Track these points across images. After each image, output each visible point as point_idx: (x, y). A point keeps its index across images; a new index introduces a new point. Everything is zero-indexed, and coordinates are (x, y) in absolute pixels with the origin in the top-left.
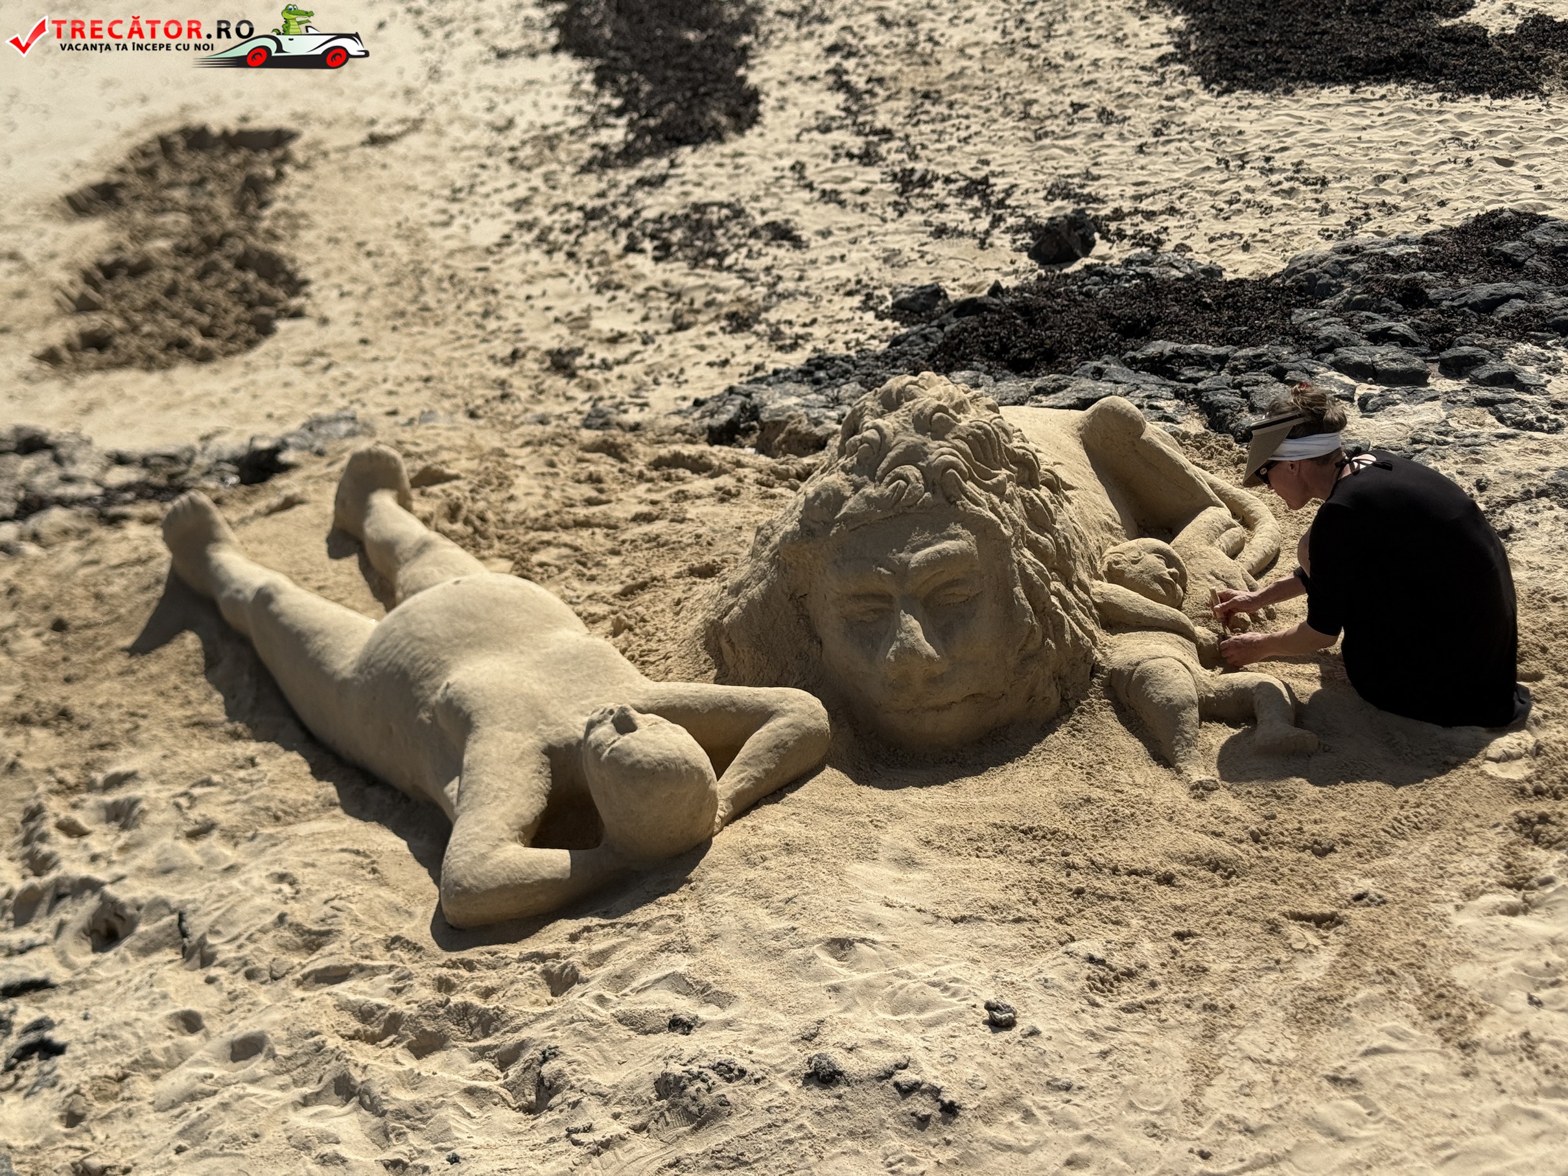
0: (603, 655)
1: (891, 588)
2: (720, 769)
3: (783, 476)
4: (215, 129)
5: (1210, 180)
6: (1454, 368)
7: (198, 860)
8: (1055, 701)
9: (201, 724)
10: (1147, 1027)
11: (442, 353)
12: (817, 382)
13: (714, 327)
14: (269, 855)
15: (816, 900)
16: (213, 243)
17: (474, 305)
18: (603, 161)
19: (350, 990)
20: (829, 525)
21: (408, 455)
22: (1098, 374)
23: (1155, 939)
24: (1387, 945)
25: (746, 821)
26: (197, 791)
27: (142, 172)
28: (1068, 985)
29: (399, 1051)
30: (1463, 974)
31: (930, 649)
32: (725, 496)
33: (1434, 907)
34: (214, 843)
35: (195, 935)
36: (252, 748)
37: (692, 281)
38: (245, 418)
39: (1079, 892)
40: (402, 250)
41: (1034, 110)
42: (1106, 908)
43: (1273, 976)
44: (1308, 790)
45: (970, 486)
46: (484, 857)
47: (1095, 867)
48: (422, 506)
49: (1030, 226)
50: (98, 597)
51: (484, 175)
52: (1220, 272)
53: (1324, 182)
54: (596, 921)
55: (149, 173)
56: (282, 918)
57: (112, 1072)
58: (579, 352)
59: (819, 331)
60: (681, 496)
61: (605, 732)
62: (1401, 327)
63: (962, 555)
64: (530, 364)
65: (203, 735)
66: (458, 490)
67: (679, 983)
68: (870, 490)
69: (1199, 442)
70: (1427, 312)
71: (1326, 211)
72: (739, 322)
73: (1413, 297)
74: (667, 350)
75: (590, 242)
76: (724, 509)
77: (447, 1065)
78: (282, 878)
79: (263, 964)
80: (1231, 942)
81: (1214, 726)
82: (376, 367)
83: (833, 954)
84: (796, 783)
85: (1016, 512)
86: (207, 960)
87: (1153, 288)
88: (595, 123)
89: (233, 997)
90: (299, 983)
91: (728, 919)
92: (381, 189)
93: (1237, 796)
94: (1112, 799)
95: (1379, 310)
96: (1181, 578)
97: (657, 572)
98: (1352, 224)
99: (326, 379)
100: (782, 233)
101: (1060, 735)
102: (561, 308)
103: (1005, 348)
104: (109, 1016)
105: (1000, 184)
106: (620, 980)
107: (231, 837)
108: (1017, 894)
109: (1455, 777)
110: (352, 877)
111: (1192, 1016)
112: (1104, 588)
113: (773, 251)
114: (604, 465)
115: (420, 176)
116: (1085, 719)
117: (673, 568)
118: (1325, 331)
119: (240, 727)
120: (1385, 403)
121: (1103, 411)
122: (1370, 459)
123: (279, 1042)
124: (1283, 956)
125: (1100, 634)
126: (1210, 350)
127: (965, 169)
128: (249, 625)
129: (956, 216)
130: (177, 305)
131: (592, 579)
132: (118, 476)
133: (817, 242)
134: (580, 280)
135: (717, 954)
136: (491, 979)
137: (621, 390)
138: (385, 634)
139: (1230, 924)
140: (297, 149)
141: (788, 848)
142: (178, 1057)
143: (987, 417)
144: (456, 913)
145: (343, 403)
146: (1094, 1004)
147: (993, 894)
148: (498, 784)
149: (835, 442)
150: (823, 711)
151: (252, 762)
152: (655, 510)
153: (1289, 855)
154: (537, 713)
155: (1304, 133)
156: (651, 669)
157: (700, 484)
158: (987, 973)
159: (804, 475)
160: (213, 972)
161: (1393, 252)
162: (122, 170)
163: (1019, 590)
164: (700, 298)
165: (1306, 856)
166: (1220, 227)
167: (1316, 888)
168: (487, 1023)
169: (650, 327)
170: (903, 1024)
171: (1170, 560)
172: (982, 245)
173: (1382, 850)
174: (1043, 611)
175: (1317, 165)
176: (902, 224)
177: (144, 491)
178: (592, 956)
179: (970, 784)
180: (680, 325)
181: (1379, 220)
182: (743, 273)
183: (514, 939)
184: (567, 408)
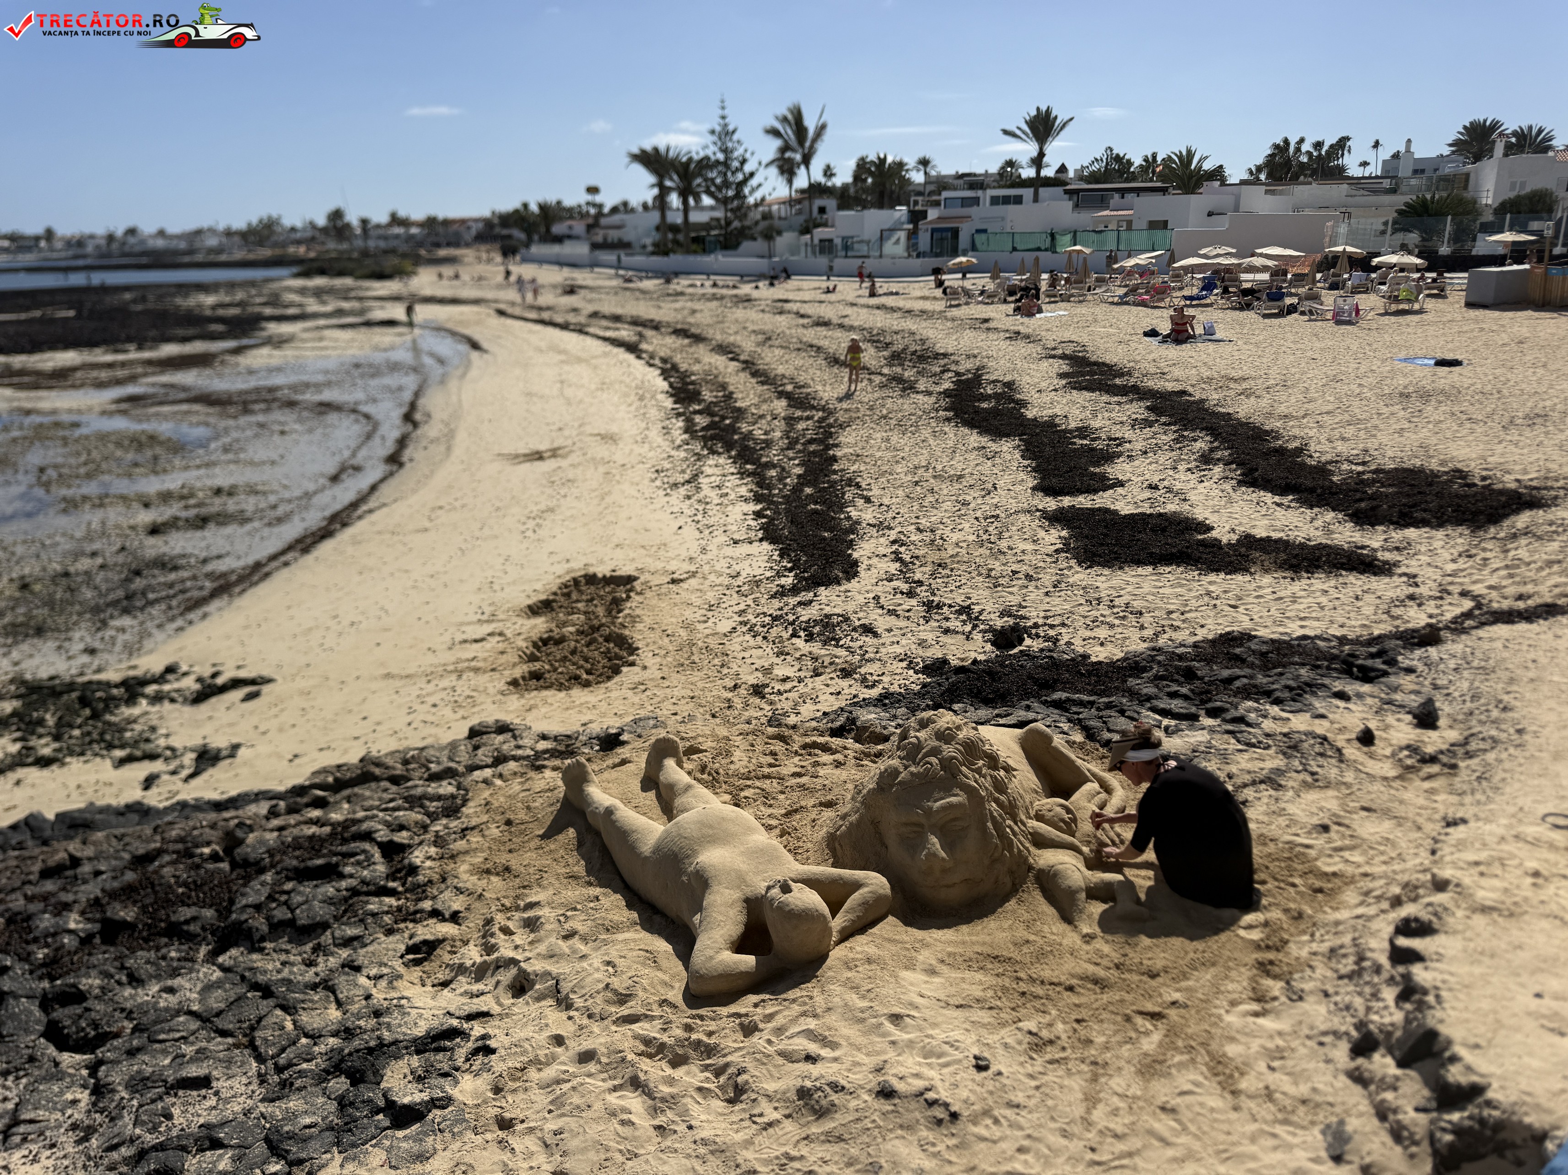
0: (776, 850)
1: (923, 820)
2: (834, 913)
3: (867, 755)
4: (600, 575)
5: (1083, 610)
6: (1213, 713)
7: (567, 951)
8: (1009, 885)
9: (573, 877)
10: (1060, 1073)
11: (700, 685)
12: (885, 705)
13: (833, 675)
14: (602, 951)
15: (884, 991)
16: (595, 629)
17: (716, 661)
18: (782, 593)
19: (639, 1028)
20: (892, 786)
21: (682, 739)
22: (1028, 708)
23: (1065, 1023)
24: (1190, 1031)
25: (847, 944)
26: (569, 913)
27: (564, 595)
28: (1018, 1047)
29: (664, 1064)
30: (1232, 1050)
31: (943, 854)
32: (838, 764)
33: (1214, 1011)
34: (576, 942)
35: (564, 992)
36: (598, 891)
37: (823, 652)
38: (603, 715)
39: (1023, 994)
40: (683, 633)
41: (993, 573)
42: (1037, 1004)
43: (1128, 1046)
44: (1145, 941)
45: (964, 769)
46: (711, 958)
47: (1032, 980)
48: (688, 766)
49: (992, 630)
50: (528, 808)
51: (725, 599)
52: (1089, 657)
53: (1141, 613)
54: (768, 996)
55: (568, 595)
56: (607, 985)
57: (518, 1065)
58: (767, 686)
59: (886, 679)
60: (816, 764)
61: (775, 892)
62: (1184, 690)
63: (959, 805)
64: (743, 691)
65: (573, 883)
66: (706, 757)
67: (810, 1034)
68: (913, 769)
69: (1081, 746)
70: (1198, 683)
71: (1142, 627)
72: (846, 673)
73: (1190, 675)
74: (810, 685)
75: (774, 631)
76: (837, 772)
77: (688, 1073)
78: (608, 963)
79: (597, 1010)
80: (1105, 1025)
81: (1094, 902)
82: (668, 691)
83: (892, 1023)
84: (873, 923)
85: (987, 783)
86: (569, 1007)
87: (1055, 664)
88: (779, 575)
89: (581, 1028)
90: (614, 1022)
91: (837, 999)
92: (675, 604)
93: (1107, 942)
94: (1041, 941)
95: (1172, 681)
96: (1074, 820)
97: (803, 803)
98: (1156, 635)
99: (644, 696)
100: (868, 630)
101: (1012, 904)
102: (759, 663)
103: (979, 692)
104: (519, 1034)
105: (977, 609)
106: (779, 1031)
107: (585, 939)
108: (990, 993)
109: (1223, 937)
110: (644, 964)
111: (1084, 1067)
112: (1033, 824)
113: (863, 638)
114: (778, 746)
115: (694, 598)
116: (1025, 895)
117: (811, 802)
118: (1145, 691)
119: (592, 879)
120: (1177, 730)
121: (1031, 731)
122: (1173, 763)
123: (603, 1055)
124: (1133, 1035)
125: (1032, 849)
126: (1085, 698)
127: (959, 601)
128: (601, 826)
129: (955, 624)
130: (575, 659)
131: (771, 806)
132: (543, 745)
133: (885, 635)
134: (768, 650)
135: (831, 1019)
136: (712, 1026)
137: (787, 706)
138: (667, 833)
139: (1105, 1015)
140: (637, 585)
141: (869, 961)
142: (552, 1059)
143: (972, 733)
144: (695, 988)
145: (651, 708)
146: (1032, 1058)
147: (978, 993)
148: (721, 918)
149: (895, 739)
150: (888, 885)
151: (597, 898)
152: (803, 771)
153: (1135, 977)
154: (741, 879)
155: (1130, 588)
156: (799, 857)
157: (826, 758)
158: (974, 1038)
159: (879, 755)
160: (572, 1013)
161: (1177, 651)
162: (555, 594)
163: (989, 824)
164: (827, 660)
165: (1145, 978)
166: (1088, 634)
167: (1150, 996)
168: (710, 1051)
169: (802, 674)
170: (929, 1065)
171: (1068, 811)
172: (968, 638)
173: (1185, 976)
174: (1002, 835)
175: (1137, 604)
176: (927, 627)
177: (554, 753)
178: (765, 1016)
179: (964, 928)
180: (817, 674)
181: (1170, 633)
182: (848, 649)
183: (725, 1005)
184: (760, 713)
